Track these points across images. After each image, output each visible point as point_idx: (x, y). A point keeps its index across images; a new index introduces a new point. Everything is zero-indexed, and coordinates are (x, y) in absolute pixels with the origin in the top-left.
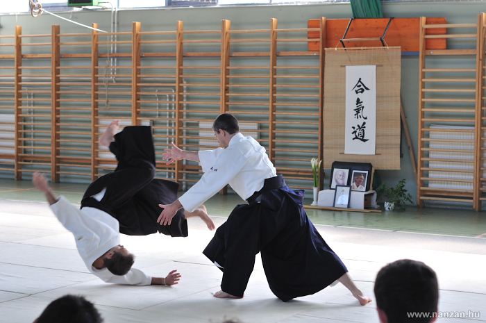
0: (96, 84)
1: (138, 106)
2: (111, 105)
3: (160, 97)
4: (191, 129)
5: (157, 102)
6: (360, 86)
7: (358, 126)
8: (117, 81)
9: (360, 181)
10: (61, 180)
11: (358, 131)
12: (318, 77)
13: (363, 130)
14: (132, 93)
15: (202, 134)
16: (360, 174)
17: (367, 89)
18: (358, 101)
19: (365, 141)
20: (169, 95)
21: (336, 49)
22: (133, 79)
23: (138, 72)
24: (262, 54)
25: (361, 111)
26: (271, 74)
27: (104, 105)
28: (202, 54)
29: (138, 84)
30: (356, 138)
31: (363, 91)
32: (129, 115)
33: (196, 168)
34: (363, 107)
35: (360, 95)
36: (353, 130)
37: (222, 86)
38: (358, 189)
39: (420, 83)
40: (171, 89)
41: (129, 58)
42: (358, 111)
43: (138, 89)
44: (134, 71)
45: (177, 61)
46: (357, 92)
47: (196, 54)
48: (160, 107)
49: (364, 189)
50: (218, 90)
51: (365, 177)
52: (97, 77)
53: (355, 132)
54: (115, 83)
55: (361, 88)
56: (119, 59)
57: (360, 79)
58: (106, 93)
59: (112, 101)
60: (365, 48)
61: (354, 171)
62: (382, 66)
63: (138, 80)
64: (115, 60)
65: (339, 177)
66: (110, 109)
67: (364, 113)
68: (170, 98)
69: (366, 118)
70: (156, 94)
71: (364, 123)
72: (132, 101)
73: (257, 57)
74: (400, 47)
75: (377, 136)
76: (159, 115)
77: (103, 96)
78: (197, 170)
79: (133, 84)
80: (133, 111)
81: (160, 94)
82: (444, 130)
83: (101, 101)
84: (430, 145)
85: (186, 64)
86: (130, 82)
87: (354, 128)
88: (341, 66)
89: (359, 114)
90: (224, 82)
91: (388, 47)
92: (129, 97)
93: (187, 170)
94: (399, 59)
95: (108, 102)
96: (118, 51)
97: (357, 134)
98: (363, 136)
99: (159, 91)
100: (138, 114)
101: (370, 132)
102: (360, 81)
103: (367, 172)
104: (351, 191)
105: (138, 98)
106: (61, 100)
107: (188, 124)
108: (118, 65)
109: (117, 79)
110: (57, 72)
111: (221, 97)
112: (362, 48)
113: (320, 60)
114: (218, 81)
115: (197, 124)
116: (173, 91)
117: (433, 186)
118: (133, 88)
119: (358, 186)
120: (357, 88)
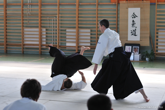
0: (23, 15)
1: (41, 23)
2: (30, 23)
3: (49, 20)
4: (63, 32)
5: (48, 22)
6: (134, 15)
7: (133, 30)
8: (31, 14)
9: (136, 51)
10: (8, 52)
11: (133, 32)
12: (115, 12)
13: (135, 32)
14: (39, 19)
15: (67, 34)
16: (136, 48)
17: (137, 16)
18: (133, 21)
19: (136, 35)
20: (53, 19)
21: (124, 2)
22: (39, 13)
23: (41, 10)
24: (92, 4)
25: (134, 25)
26: (97, 11)
27: (27, 23)
28: (67, 3)
29: (42, 15)
30: (132, 34)
31: (135, 17)
32: (38, 27)
33: (65, 47)
34: (135, 23)
35: (134, 19)
36: (131, 32)
37: (77, 16)
38: (136, 53)
39: (156, 14)
40: (54, 17)
41: (38, 5)
42: (133, 25)
43: (41, 17)
44: (39, 10)
45: (58, 7)
46: (133, 18)
47: (65, 4)
48: (49, 24)
49: (138, 53)
50: (75, 17)
51: (138, 49)
52: (23, 13)
53: (132, 32)
54: (30, 15)
55: (134, 16)
56: (32, 5)
57: (134, 13)
58: (27, 19)
59: (30, 22)
60: (136, 1)
61: (133, 47)
62: (142, 8)
63: (41, 14)
64: (30, 6)
65: (128, 49)
66: (29, 25)
67: (136, 25)
68: (54, 20)
69: (136, 27)
70: (48, 19)
71: (136, 29)
72: (39, 22)
73: (90, 5)
74: (149, 1)
75: (141, 34)
76: (49, 27)
77: (26, 20)
78: (66, 47)
79: (39, 15)
80: (39, 25)
81: (49, 19)
82: (162, 31)
83: (25, 22)
84: (159, 37)
85: (61, 7)
86: (38, 14)
87: (131, 31)
88: (127, 8)
89: (133, 26)
90: (77, 14)
91: (145, 1)
92: (38, 20)
93: (61, 47)
94: (149, 6)
95: (28, 22)
96: (31, 3)
97: (133, 33)
98: (135, 34)
99: (49, 18)
100: (41, 27)
101: (138, 32)
102: (134, 14)
103: (139, 47)
104: (134, 54)
105: (41, 20)
106: (7, 21)
107: (61, 30)
108: (31, 8)
109: (31, 13)
110: (6, 10)
111: (76, 20)
112: (135, 1)
113: (117, 6)
114: (75, 14)
115: (65, 30)
116: (55, 18)
117: (159, 52)
118: (39, 17)
119: (135, 52)
120: (133, 16)
